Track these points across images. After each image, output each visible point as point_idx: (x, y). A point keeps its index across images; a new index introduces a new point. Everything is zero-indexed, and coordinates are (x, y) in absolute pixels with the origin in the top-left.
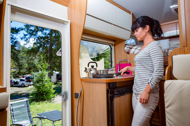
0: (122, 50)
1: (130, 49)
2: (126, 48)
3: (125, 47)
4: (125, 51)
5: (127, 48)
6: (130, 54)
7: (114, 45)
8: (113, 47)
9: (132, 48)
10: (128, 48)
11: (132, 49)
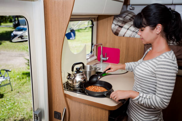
0: (109, 28)
1: (119, 29)
2: (113, 26)
3: (113, 24)
4: (112, 31)
5: (116, 25)
6: (119, 35)
7: (96, 19)
8: (95, 23)
9: (122, 27)
10: (117, 27)
11: (123, 29)
